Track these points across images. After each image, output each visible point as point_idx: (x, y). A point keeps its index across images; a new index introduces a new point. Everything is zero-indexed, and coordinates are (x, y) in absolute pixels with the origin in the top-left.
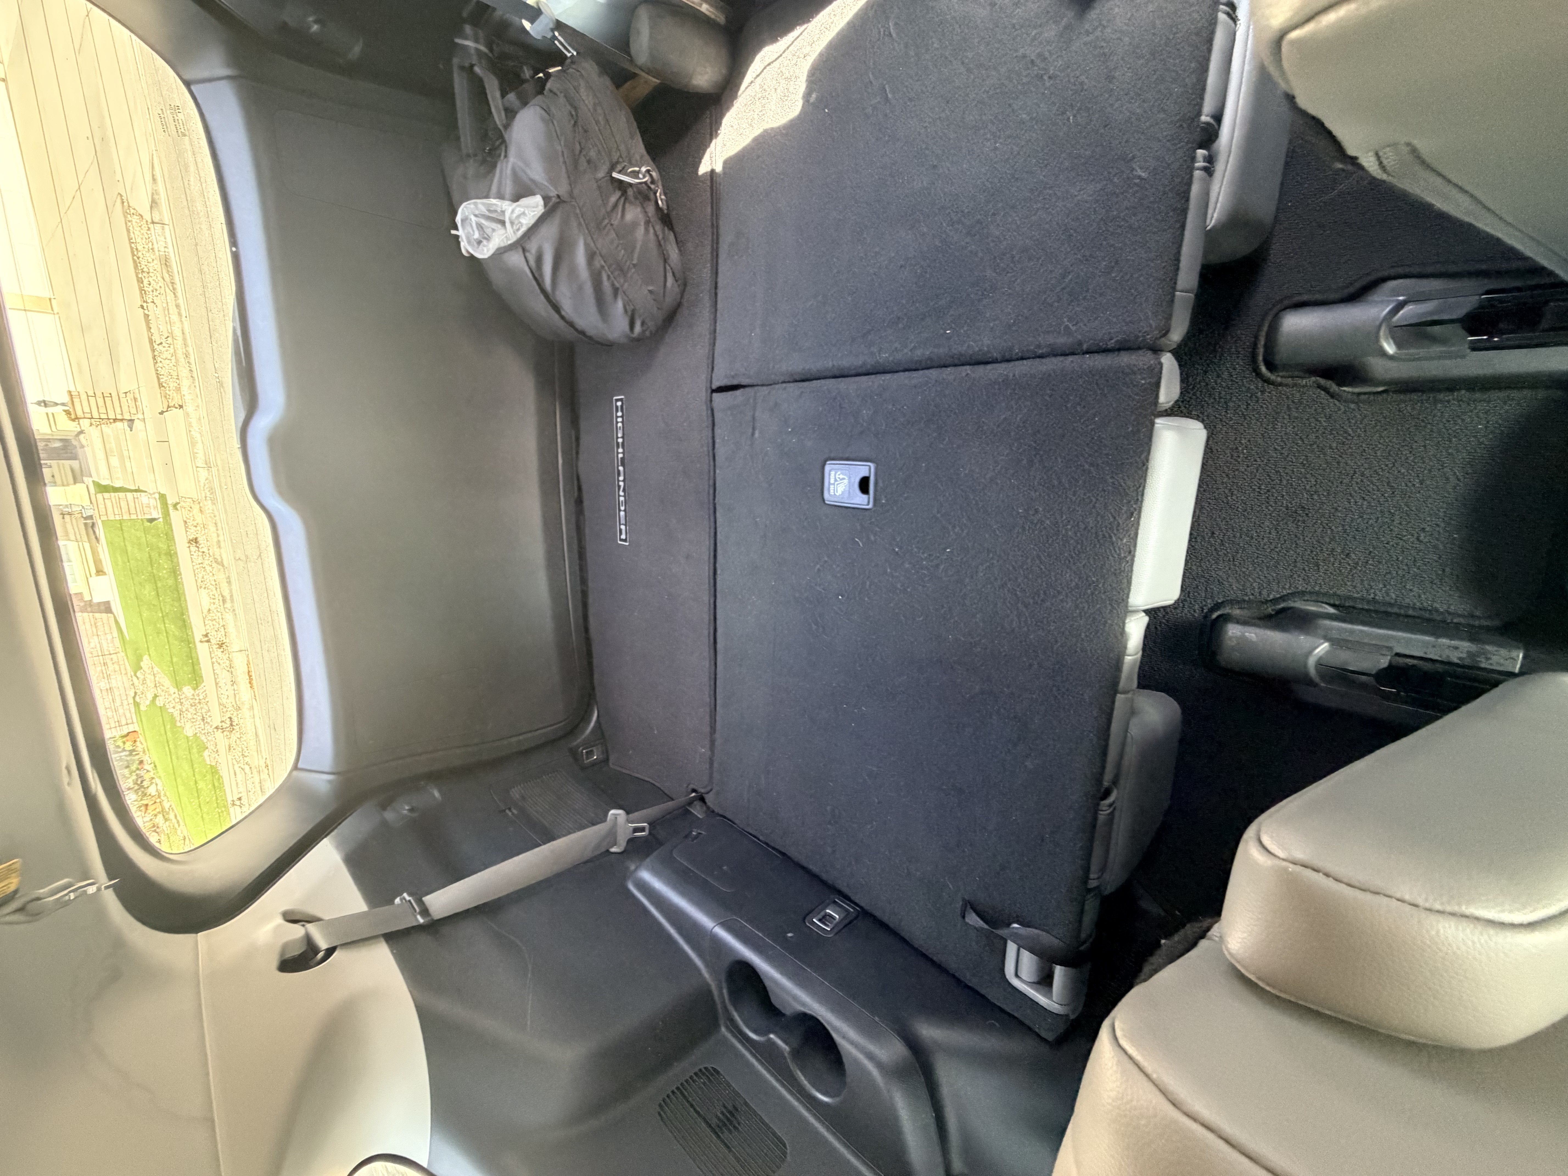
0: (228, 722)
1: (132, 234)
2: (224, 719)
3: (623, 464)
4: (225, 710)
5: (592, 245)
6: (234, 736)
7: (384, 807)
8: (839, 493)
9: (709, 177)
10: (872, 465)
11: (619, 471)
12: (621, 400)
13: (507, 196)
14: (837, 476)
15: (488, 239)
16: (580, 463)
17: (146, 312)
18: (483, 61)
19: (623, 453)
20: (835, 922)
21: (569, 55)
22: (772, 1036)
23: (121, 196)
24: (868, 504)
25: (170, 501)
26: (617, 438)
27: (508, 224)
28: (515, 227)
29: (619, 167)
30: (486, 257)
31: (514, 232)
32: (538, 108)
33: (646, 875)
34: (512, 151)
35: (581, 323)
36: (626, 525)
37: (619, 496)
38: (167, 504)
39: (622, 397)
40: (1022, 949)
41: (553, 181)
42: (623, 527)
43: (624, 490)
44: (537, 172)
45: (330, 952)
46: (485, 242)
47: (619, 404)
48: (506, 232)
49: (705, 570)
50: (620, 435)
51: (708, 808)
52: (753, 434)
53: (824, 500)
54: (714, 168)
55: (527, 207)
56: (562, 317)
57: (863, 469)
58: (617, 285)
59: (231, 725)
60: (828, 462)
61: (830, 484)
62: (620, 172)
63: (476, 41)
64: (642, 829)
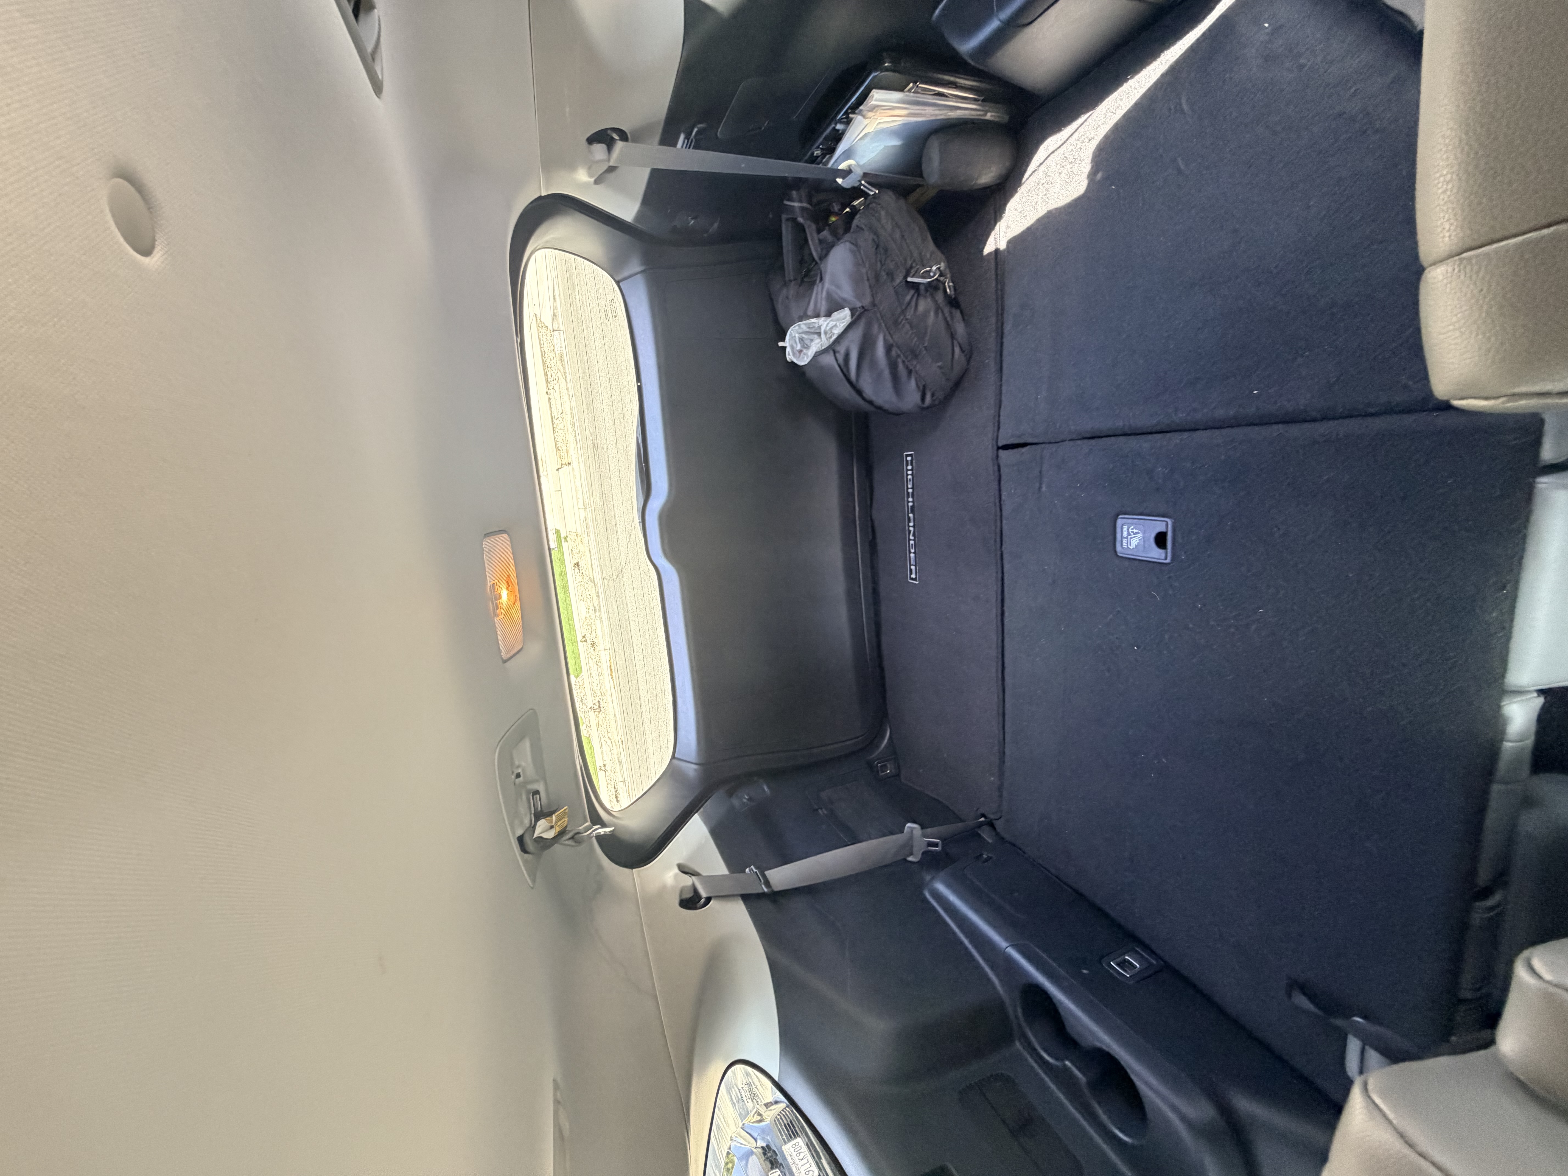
0: (597, 704)
1: (542, 341)
2: (594, 702)
3: (913, 512)
4: (595, 695)
5: (890, 338)
6: (601, 716)
7: (730, 794)
8: (1133, 545)
9: (993, 256)
10: (1170, 521)
11: (909, 518)
12: (911, 455)
13: (823, 313)
14: (1130, 530)
15: (808, 347)
16: (874, 512)
17: (550, 396)
18: (805, 215)
19: (913, 502)
20: (1134, 972)
21: (872, 193)
22: (1067, 1063)
23: (536, 315)
24: (1166, 559)
25: (563, 535)
26: (908, 488)
27: (823, 336)
28: (828, 336)
29: (913, 271)
30: (806, 363)
31: (827, 339)
32: (848, 244)
33: (941, 887)
34: (827, 278)
35: (879, 401)
36: (915, 566)
37: (910, 540)
38: (560, 537)
39: (912, 453)
40: (1367, 1047)
41: (859, 296)
42: (913, 567)
43: (914, 535)
44: (846, 291)
45: (708, 900)
46: (805, 351)
47: (909, 458)
48: (821, 341)
49: (994, 612)
50: (910, 486)
51: (997, 834)
52: (1040, 488)
53: (1116, 552)
54: (999, 247)
55: (838, 320)
56: (864, 399)
57: (1159, 525)
58: (911, 368)
59: (599, 707)
60: (1120, 516)
61: (1122, 537)
62: (913, 277)
63: (800, 201)
64: (936, 845)
